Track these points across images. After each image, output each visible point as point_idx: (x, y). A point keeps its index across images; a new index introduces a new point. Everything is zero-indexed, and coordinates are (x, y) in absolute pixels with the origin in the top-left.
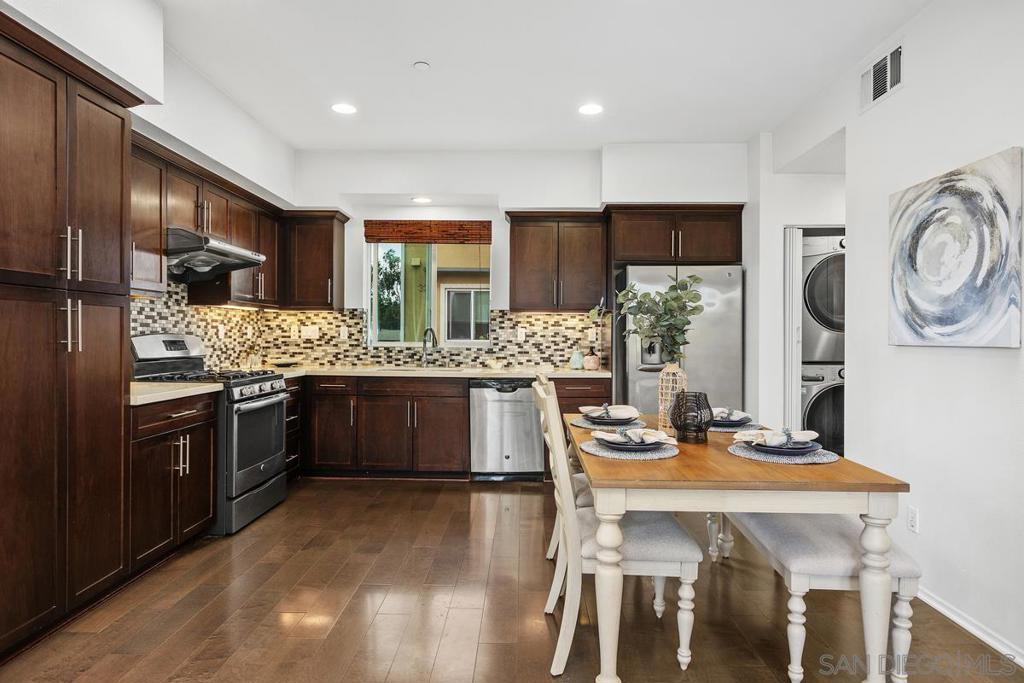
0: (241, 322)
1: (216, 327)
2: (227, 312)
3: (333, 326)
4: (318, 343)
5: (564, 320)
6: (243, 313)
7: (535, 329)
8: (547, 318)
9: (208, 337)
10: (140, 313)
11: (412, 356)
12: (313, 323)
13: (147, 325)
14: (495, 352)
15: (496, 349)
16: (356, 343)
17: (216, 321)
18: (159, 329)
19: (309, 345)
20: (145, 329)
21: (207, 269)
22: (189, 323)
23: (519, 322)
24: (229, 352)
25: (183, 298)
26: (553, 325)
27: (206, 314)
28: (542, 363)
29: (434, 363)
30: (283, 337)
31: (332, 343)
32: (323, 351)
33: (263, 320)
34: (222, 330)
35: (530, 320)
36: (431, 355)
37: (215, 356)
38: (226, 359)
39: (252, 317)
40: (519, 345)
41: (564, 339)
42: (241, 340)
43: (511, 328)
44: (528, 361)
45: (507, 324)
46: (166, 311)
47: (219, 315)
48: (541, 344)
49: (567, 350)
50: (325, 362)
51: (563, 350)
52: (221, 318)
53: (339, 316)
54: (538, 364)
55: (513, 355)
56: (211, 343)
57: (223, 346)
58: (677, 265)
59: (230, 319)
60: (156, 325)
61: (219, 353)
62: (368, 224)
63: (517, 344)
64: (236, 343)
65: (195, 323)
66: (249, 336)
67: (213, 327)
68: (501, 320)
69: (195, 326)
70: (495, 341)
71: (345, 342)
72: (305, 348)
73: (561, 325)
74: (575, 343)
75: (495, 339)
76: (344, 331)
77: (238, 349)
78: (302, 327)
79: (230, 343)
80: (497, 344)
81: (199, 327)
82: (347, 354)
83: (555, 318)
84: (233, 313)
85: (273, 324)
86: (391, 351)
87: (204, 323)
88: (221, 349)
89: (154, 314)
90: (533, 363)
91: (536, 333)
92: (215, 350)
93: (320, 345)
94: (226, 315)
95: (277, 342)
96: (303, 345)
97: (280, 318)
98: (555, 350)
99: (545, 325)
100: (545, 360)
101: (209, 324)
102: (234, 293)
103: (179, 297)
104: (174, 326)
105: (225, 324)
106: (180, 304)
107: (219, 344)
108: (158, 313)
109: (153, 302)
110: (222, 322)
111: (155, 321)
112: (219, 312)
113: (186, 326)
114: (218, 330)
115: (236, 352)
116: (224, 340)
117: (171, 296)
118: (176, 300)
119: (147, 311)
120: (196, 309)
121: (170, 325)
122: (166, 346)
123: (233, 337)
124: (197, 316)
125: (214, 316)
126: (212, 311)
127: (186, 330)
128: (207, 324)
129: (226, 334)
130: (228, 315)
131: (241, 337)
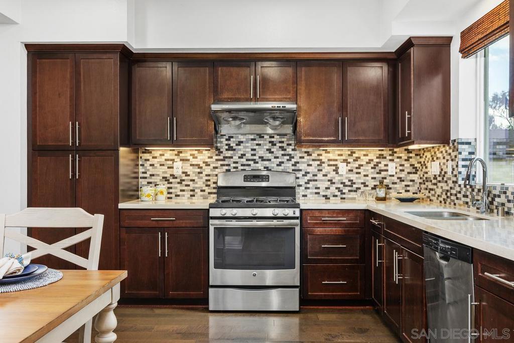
0: (376, 160)
1: (335, 165)
2: (353, 153)
3: (445, 161)
4: (439, 179)
6: (380, 153)
9: (323, 173)
10: (240, 158)
12: (437, 158)
13: (249, 165)
16: (455, 179)
17: (336, 160)
18: (262, 168)
19: (435, 181)
20: (247, 168)
24: (355, 186)
25: (289, 145)
27: (320, 155)
30: (426, 173)
31: (445, 179)
32: (441, 187)
34: (343, 169)
37: (333, 188)
38: (350, 191)
39: (396, 155)
42: (376, 176)
46: (269, 155)
47: (341, 155)
52: (344, 157)
53: (448, 148)
56: (329, 177)
57: (345, 181)
59: (358, 158)
60: (257, 165)
61: (341, 186)
64: (369, 178)
65: (303, 163)
66: (391, 172)
67: (329, 165)
69: (305, 165)
71: (450, 178)
72: (434, 184)
76: (450, 165)
77: (372, 183)
78: (433, 163)
81: (309, 165)
82: (452, 191)
84: (364, 153)
88: (343, 183)
89: (256, 158)
92: (333, 183)
93: (439, 182)
94: (351, 155)
95: (424, 178)
101: (324, 163)
102: (303, 138)
103: (284, 145)
104: (277, 165)
105: (349, 163)
106: (285, 150)
107: (339, 178)
108: (260, 157)
109: (254, 150)
110: (345, 161)
111: (256, 162)
112: (339, 153)
113: (293, 165)
114: (338, 168)
115: (367, 186)
116: (347, 176)
117: (275, 145)
118: (280, 147)
119: (249, 156)
120: (306, 152)
121: (273, 165)
122: (246, 178)
123: (363, 173)
124: (308, 157)
125: (331, 156)
126: (329, 152)
127: (293, 168)
128: (322, 163)
129: (351, 171)
130: (354, 155)
131: (377, 173)
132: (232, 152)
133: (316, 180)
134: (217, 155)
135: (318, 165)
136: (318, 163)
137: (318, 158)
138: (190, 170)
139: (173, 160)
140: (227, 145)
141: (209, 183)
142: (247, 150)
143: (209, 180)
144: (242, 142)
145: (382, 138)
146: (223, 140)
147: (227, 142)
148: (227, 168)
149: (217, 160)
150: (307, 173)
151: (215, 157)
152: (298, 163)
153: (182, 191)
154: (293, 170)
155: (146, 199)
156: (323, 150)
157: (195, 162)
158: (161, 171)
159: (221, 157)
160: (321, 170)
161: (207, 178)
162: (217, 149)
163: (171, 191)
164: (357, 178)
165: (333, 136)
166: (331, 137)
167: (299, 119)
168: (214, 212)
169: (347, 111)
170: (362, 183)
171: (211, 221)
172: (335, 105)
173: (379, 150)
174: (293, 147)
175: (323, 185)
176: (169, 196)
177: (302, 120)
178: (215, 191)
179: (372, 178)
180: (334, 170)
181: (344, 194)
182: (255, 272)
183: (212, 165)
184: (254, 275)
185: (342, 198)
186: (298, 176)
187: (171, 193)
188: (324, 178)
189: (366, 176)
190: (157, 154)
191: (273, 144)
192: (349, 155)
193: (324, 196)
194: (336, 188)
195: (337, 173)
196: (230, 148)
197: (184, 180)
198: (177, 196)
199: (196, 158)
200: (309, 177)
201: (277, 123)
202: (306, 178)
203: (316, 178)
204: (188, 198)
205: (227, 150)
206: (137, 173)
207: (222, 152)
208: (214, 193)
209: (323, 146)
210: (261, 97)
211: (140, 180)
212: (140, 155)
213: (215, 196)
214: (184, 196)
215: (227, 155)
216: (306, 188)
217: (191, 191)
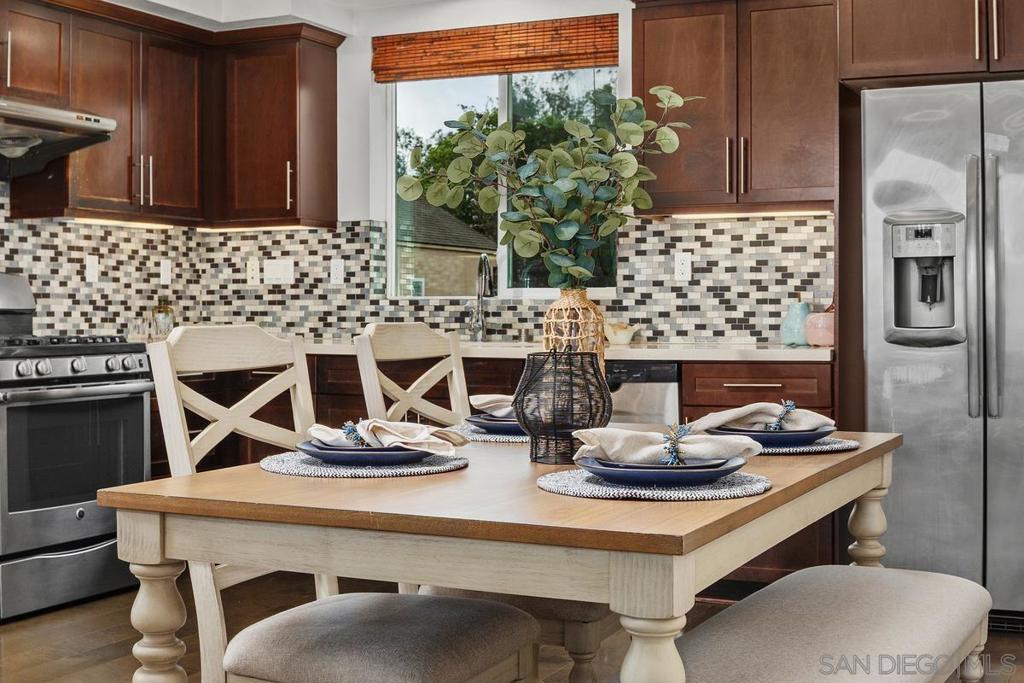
0: (143, 252)
1: (80, 261)
2: (108, 233)
3: (318, 258)
4: (294, 292)
5: (780, 230)
6: (148, 236)
7: (712, 253)
8: (739, 228)
9: (60, 277)
11: (460, 318)
12: (285, 253)
14: (626, 309)
15: (629, 301)
16: (357, 291)
17: (80, 249)
19: (278, 297)
21: (19, 152)
22: (14, 252)
23: (679, 239)
24: (112, 309)
25: (2, 207)
26: (753, 244)
27: (54, 235)
28: (729, 332)
29: (502, 332)
30: (236, 281)
31: (317, 292)
32: (302, 308)
33: (202, 250)
34: (92, 269)
35: (702, 232)
36: (497, 314)
37: (76, 314)
38: (104, 320)
39: (171, 243)
40: (679, 292)
41: (779, 276)
42: (143, 286)
43: (662, 252)
44: (701, 327)
45: (653, 244)
47: (88, 238)
48: (728, 289)
49: (786, 301)
50: (305, 330)
51: (777, 301)
52: (93, 244)
53: (328, 236)
54: (719, 333)
55: (664, 315)
56: (68, 290)
57: (97, 297)
58: (981, 80)
59: (116, 245)
61: (89, 308)
62: (379, 43)
63: (674, 289)
64: (131, 292)
65: (25, 252)
66: (165, 279)
67: (71, 260)
68: (638, 234)
69: (29, 258)
70: (627, 284)
71: (337, 291)
72: (272, 303)
73: (772, 243)
74: (807, 283)
75: (626, 278)
76: (338, 267)
77: (137, 303)
78: (267, 262)
79: (116, 291)
80: (630, 290)
81: (37, 259)
82: (343, 314)
83: (759, 223)
84: (124, 235)
85: (218, 257)
86: (421, 308)
87: (51, 253)
88: (92, 302)
90: (709, 333)
91: (716, 264)
92: (76, 302)
93: (295, 297)
94: (104, 239)
95: (225, 292)
96: (268, 297)
97: (231, 244)
98: (760, 302)
99: (735, 244)
100: (737, 324)
101: (60, 254)
105: (103, 256)
107: (87, 291)
110: (95, 251)
112: (86, 231)
113: (7, 257)
114: (85, 267)
115: (130, 309)
116: (99, 285)
120: (29, 228)
123: (124, 280)
124: (35, 240)
125: (73, 238)
126: (69, 230)
127: (8, 264)
128: (58, 253)
129: (105, 274)
130: (109, 239)
131: (144, 280)
133: (47, 296)
135: (52, 259)
137: (51, 242)
145: (196, 206)
150: (32, 277)
152: (18, 251)
156: (60, 224)
160: (57, 272)
164: (114, 291)
165: (125, 195)
166: (122, 196)
170: (122, 303)
173: (148, 230)
174: (8, 214)
179: (137, 292)
180: (78, 273)
181: (94, 326)
182: (81, 506)
184: (81, 515)
188: (62, 290)
189: (128, 286)
192: (102, 239)
194: (82, 314)
195: (83, 279)
200: (36, 286)
203: (48, 290)
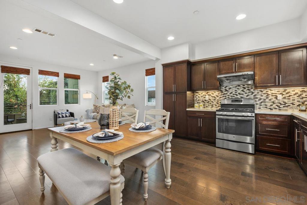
0: (300, 93)
10: (230, 94)
17: (276, 94)
18: (240, 97)
20: (233, 97)
24: (287, 104)
25: (252, 88)
34: (280, 97)
38: (284, 107)
46: (243, 92)
52: (280, 92)
56: (272, 101)
57: (282, 102)
59: (289, 92)
60: (237, 96)
67: (273, 96)
69: (260, 96)
77: (297, 103)
81: (262, 96)
88: (280, 103)
89: (237, 93)
92: (274, 103)
101: (269, 95)
102: (257, 85)
103: (250, 88)
104: (246, 96)
105: (284, 95)
106: (250, 90)
107: (278, 101)
108: (238, 93)
109: (236, 91)
110: (281, 94)
111: (237, 95)
112: (278, 90)
113: (254, 96)
114: (277, 97)
115: (295, 105)
116: (282, 100)
117: (245, 88)
118: (247, 89)
119: (234, 93)
120: (260, 91)
121: (245, 96)
122: (232, 101)
123: (292, 99)
124: (261, 93)
125: (273, 92)
126: (272, 90)
127: (254, 97)
128: (268, 95)
129: (285, 98)
130: (286, 91)
131: (301, 99)
132: (227, 92)
133: (265, 102)
134: (221, 93)
135: (266, 96)
136: (267, 95)
137: (266, 93)
138: (211, 98)
139: (205, 95)
140: (225, 89)
141: (218, 103)
142: (233, 91)
143: (218, 102)
144: (231, 88)
146: (224, 88)
147: (225, 88)
148: (225, 97)
149: (221, 95)
150: (261, 99)
151: (220, 94)
152: (256, 95)
153: (208, 105)
154: (254, 98)
155: (196, 108)
156: (269, 90)
157: (213, 95)
158: (201, 99)
159: (223, 94)
160: (268, 98)
161: (218, 101)
162: (221, 91)
163: (205, 105)
164: (288, 101)
165: (273, 83)
166: (272, 84)
167: (255, 78)
168: (217, 113)
169: (281, 73)
170: (291, 103)
171: (217, 116)
172: (274, 70)
173: (302, 88)
174: (254, 89)
175: (269, 104)
176: (204, 107)
177: (257, 78)
178: (220, 105)
179: (297, 101)
180: (275, 98)
181: (281, 108)
182: (234, 136)
183: (219, 97)
184: (234, 137)
185: (279, 110)
186: (256, 100)
187: (205, 106)
188: (269, 101)
189: (294, 100)
190: (200, 93)
191: (244, 88)
192: (283, 91)
193: (269, 108)
194: (276, 105)
195: (277, 99)
196: (226, 90)
197: (209, 102)
198: (207, 107)
199: (214, 94)
200: (261, 101)
201: (246, 80)
202: (260, 101)
203: (265, 101)
204: (211, 108)
205: (225, 91)
206: (194, 99)
207: (223, 92)
208: (220, 106)
209: (268, 88)
210: (238, 71)
211: (195, 102)
212: (195, 94)
213: (220, 107)
214: (209, 107)
215: (225, 93)
216: (260, 105)
217: (212, 105)
